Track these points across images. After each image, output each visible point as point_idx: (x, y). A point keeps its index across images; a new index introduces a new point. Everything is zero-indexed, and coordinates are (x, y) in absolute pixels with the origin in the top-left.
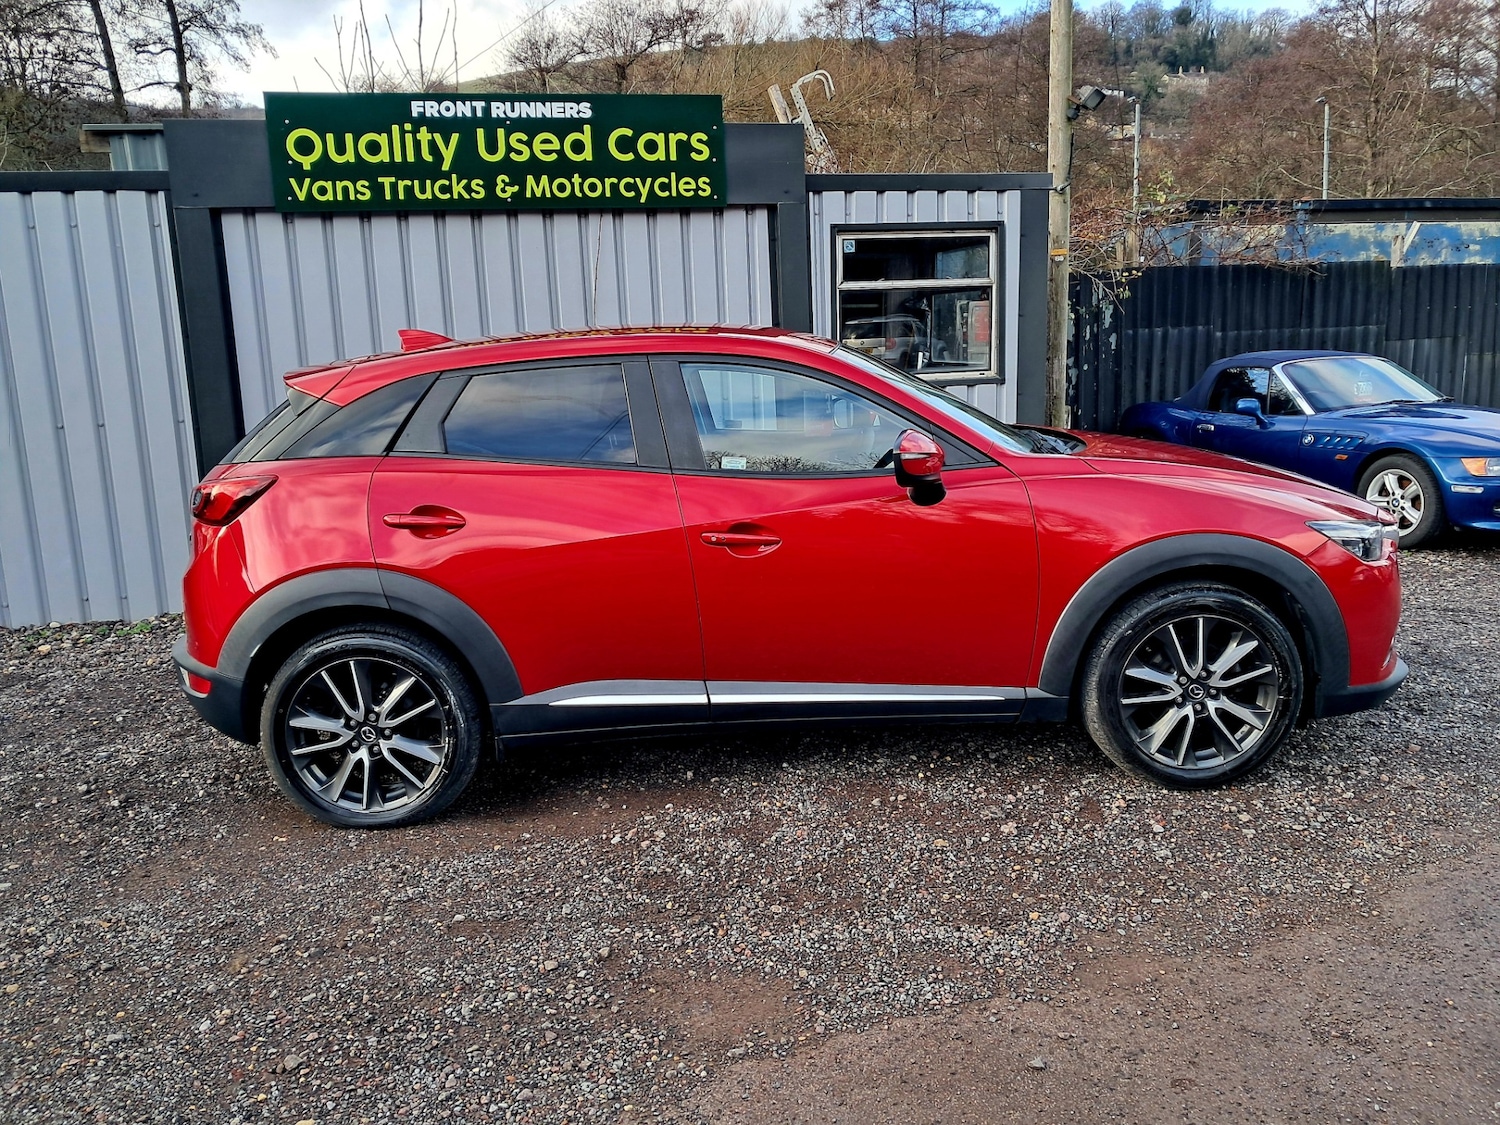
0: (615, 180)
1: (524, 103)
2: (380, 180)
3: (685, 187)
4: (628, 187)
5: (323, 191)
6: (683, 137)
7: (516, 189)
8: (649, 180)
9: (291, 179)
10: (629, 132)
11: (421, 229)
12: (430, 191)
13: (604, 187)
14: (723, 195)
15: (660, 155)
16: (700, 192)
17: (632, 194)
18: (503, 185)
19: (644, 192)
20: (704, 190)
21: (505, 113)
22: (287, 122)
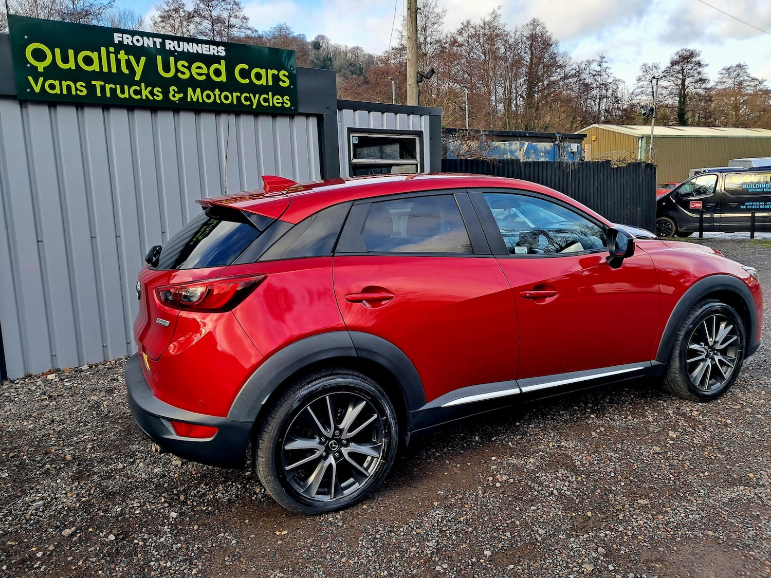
0: (239, 94)
1: (186, 43)
2: (93, 82)
3: (276, 101)
4: (247, 99)
5: (52, 87)
6: (276, 72)
7: (181, 95)
8: (257, 96)
9: (29, 77)
10: (246, 67)
11: (118, 117)
12: (127, 93)
13: (232, 98)
14: (296, 108)
15: (263, 82)
16: (285, 104)
17: (248, 103)
18: (173, 93)
19: (255, 102)
20: (287, 104)
21: (174, 47)
22: (26, 37)
